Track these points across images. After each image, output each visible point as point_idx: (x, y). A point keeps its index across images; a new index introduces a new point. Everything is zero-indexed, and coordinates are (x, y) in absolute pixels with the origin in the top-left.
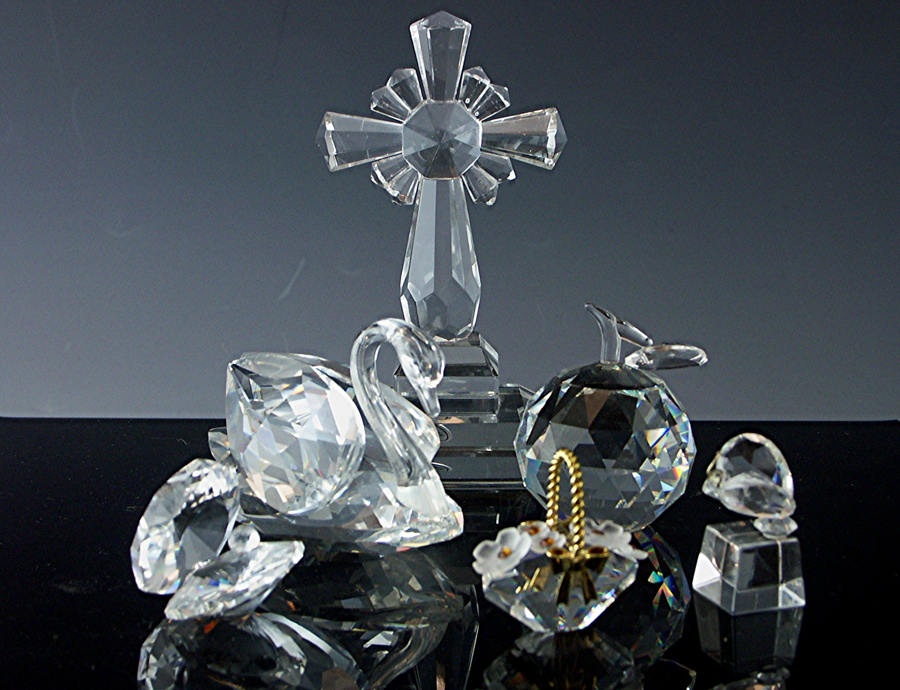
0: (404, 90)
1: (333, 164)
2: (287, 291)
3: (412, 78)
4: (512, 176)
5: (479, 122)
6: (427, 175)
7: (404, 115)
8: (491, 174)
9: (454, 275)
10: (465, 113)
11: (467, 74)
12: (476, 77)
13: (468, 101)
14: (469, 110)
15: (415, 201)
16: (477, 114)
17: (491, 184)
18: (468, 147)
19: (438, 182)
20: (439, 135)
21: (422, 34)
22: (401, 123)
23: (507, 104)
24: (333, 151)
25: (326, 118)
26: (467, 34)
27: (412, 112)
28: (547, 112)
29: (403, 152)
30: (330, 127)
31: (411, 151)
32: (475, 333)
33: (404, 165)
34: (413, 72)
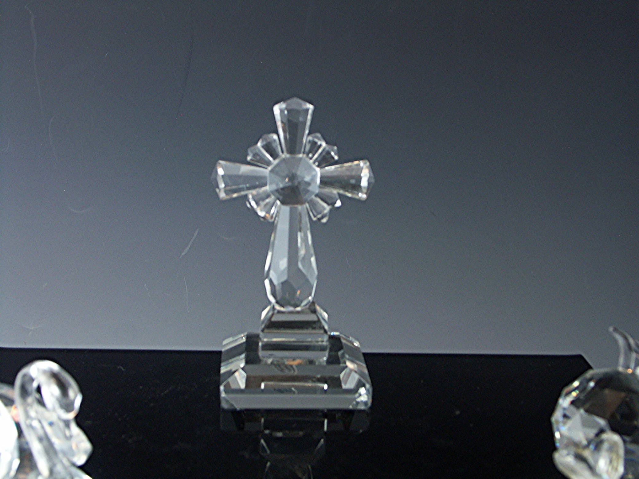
0: (269, 148)
1: (222, 195)
2: (186, 250)
3: (275, 141)
4: (338, 204)
5: (318, 169)
6: (283, 203)
7: (268, 163)
8: (326, 202)
9: (300, 266)
10: (308, 163)
11: (310, 138)
12: (316, 140)
13: (310, 155)
14: (311, 161)
15: (275, 219)
16: (317, 164)
17: (324, 209)
18: (308, 184)
19: (291, 208)
20: (292, 177)
21: (282, 111)
22: (266, 168)
23: (336, 158)
24: (222, 185)
25: (218, 164)
26: (310, 112)
27: (275, 162)
28: (362, 163)
29: (267, 188)
30: (221, 171)
31: (274, 187)
32: (313, 303)
33: (268, 196)
34: (275, 137)
